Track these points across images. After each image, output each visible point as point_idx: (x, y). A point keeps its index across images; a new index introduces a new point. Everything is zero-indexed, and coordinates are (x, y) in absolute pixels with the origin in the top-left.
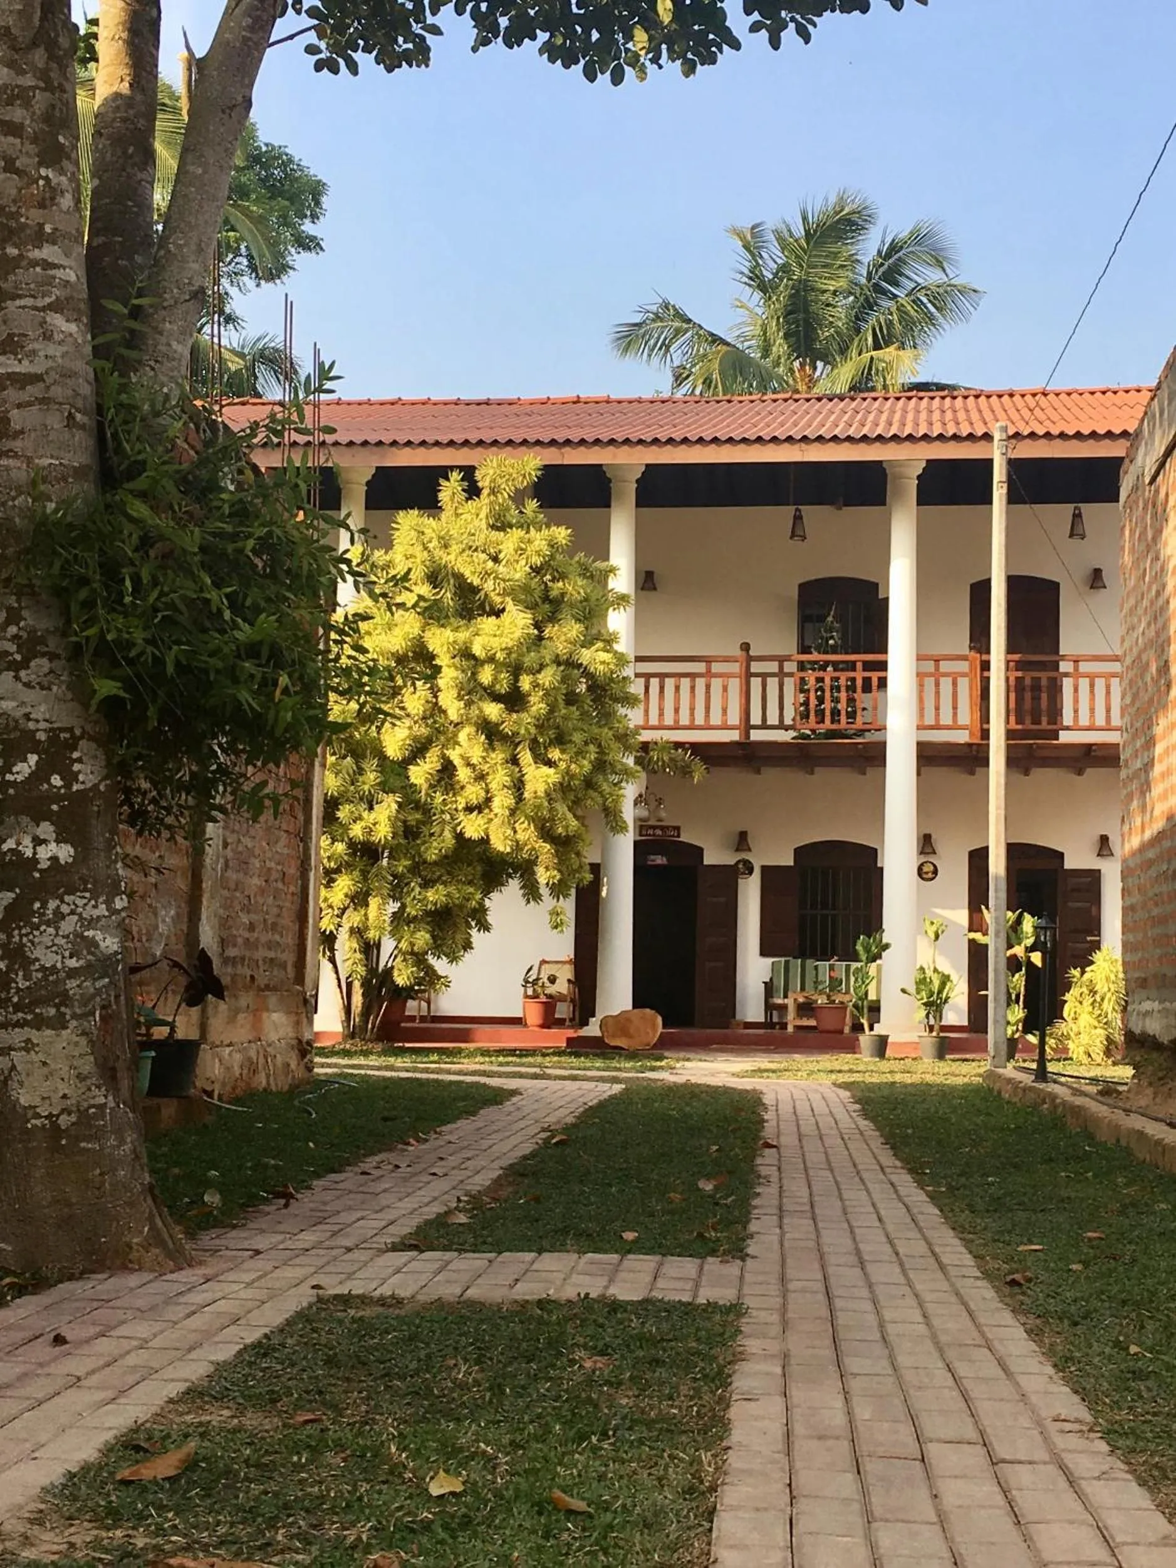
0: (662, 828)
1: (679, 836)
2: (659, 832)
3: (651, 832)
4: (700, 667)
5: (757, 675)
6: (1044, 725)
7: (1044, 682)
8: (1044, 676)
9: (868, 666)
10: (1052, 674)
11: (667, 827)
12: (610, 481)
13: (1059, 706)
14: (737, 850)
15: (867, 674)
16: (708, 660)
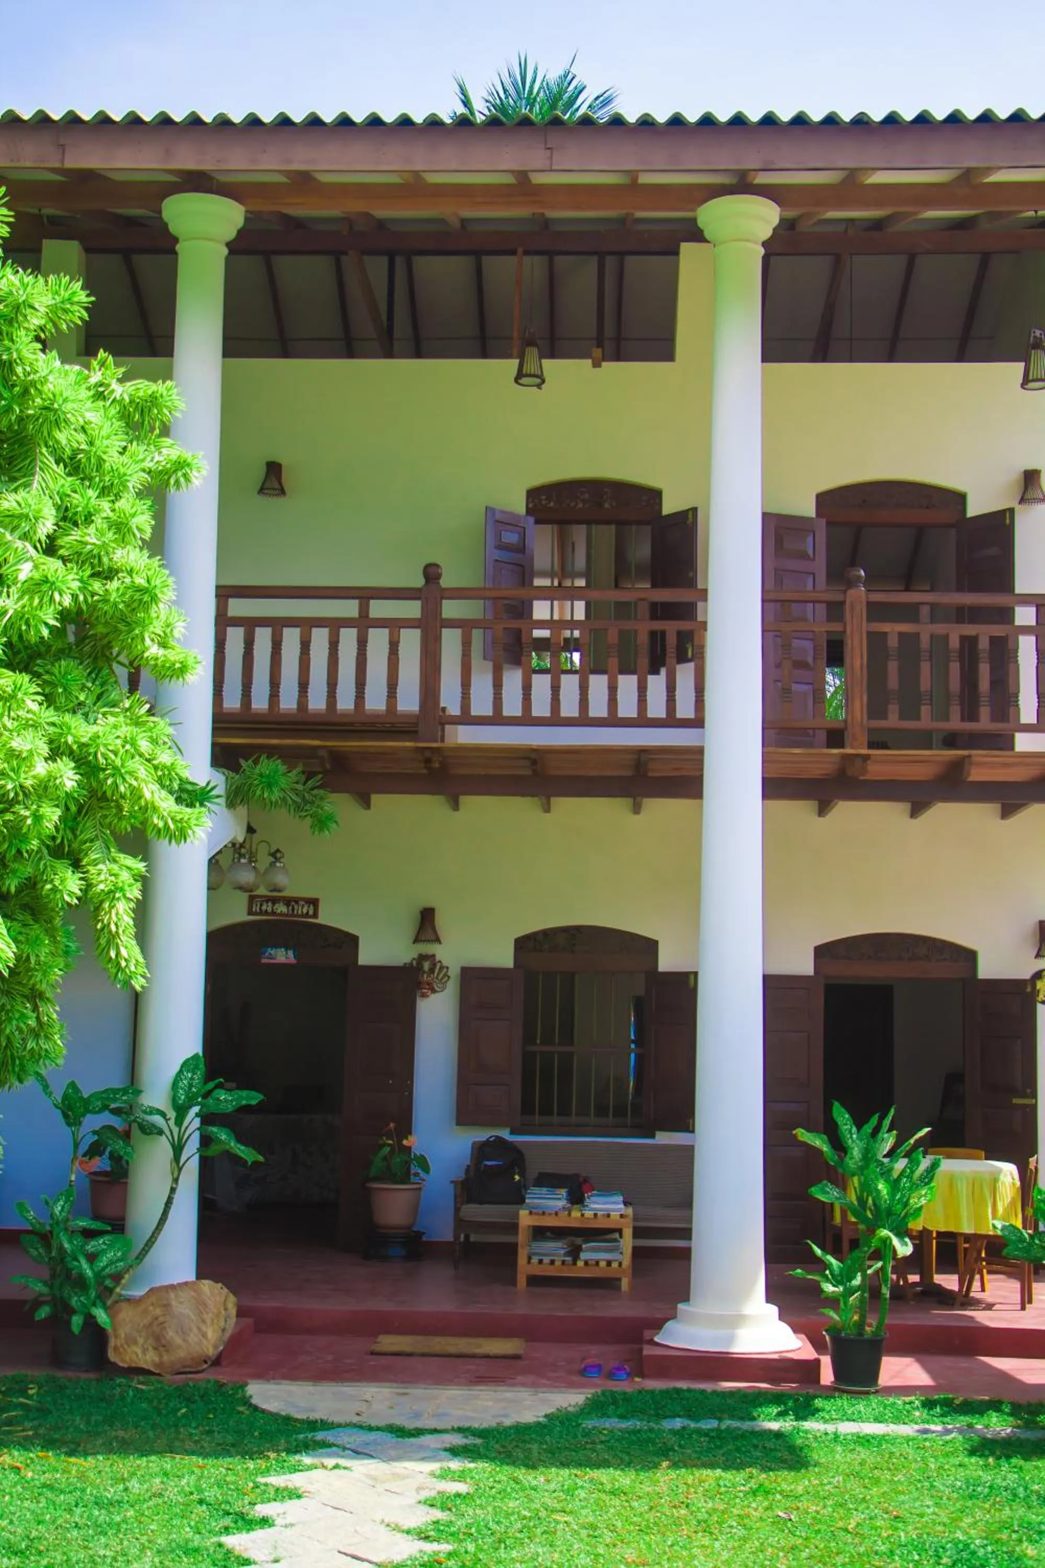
0: (288, 901)
1: (315, 915)
2: (281, 908)
3: (268, 907)
4: (350, 608)
5: (452, 624)
6: (985, 723)
7: (984, 644)
8: (984, 632)
9: (661, 611)
10: (998, 630)
11: (297, 900)
12: (176, 240)
13: (1012, 690)
14: (416, 940)
15: (658, 625)
16: (364, 595)
